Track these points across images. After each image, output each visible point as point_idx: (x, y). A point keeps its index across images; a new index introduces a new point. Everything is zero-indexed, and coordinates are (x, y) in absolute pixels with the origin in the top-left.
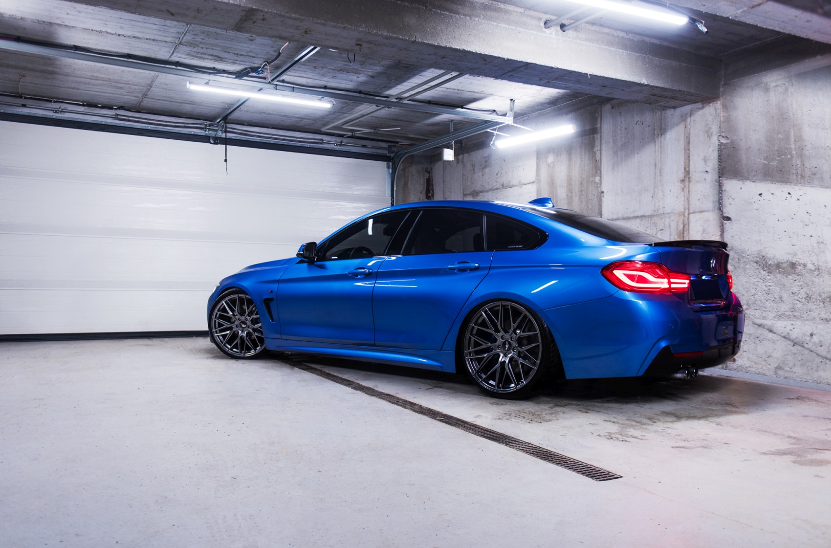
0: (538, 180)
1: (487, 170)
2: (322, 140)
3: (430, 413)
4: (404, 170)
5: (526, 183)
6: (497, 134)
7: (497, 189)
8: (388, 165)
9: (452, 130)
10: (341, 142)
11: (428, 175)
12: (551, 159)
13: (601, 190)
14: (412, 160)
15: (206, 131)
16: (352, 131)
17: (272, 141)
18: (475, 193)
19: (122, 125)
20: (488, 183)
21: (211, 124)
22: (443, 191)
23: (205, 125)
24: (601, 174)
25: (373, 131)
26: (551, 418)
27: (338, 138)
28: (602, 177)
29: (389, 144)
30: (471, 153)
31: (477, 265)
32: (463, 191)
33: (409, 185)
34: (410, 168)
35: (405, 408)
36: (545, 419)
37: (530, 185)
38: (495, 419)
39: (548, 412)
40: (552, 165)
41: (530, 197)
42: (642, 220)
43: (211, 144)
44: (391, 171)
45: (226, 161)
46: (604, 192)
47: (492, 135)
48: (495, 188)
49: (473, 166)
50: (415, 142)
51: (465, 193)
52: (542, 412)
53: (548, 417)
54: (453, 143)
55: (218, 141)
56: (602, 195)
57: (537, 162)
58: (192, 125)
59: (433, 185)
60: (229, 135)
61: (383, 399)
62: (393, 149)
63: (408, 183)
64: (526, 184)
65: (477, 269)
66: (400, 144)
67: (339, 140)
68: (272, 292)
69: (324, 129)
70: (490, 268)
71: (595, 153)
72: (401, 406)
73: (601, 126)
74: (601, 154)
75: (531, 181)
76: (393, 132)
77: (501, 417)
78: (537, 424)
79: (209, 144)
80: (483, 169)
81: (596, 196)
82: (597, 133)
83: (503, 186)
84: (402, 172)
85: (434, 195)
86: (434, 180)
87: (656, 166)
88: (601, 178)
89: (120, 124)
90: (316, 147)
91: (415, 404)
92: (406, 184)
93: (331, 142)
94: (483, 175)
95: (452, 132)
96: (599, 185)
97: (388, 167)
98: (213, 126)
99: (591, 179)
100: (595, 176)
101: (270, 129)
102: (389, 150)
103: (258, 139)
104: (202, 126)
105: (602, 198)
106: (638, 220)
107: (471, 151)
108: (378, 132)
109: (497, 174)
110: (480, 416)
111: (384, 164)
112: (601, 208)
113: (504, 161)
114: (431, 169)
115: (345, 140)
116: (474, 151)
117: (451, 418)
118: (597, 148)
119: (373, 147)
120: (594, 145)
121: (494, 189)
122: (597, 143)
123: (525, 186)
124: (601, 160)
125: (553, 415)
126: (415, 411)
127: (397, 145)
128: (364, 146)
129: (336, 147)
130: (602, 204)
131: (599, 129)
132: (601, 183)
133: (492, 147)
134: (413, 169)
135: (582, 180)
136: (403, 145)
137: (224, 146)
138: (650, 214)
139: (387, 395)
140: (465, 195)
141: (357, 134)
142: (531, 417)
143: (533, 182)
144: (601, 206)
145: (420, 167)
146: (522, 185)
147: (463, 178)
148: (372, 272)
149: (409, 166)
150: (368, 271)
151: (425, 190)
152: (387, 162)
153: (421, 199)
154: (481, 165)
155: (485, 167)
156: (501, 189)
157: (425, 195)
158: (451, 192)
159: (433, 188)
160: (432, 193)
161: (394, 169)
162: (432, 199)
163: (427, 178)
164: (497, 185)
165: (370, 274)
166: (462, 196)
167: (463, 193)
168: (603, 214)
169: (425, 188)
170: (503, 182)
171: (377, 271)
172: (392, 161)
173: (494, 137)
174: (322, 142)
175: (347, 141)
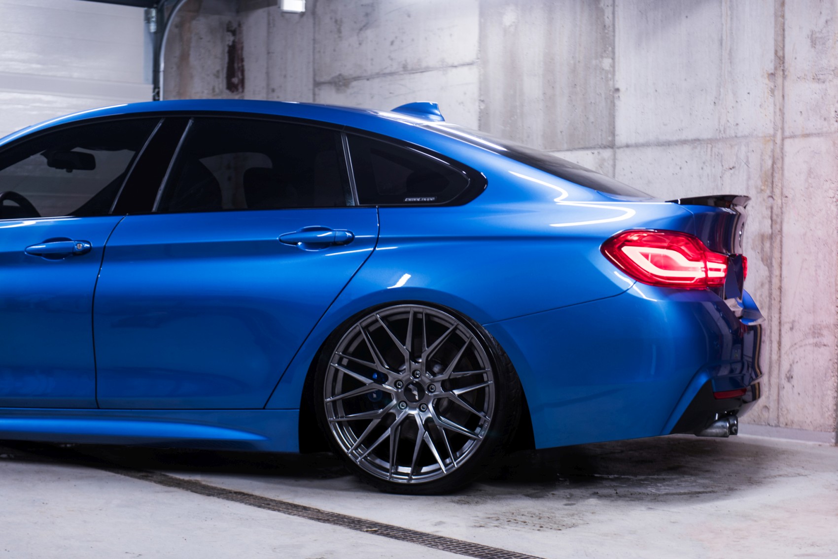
0: (481, 60)
1: (369, 33)
4: (180, 25)
5: (456, 64)
7: (391, 74)
8: (147, 14)
11: (232, 38)
12: (509, 17)
13: (614, 85)
14: (199, 6)
18: (341, 83)
20: (372, 60)
22: (268, 73)
24: (613, 52)
26: (574, 521)
28: (616, 60)
31: (349, 234)
32: (315, 75)
33: (193, 60)
34: (194, 22)
36: (564, 523)
37: (466, 68)
38: (472, 527)
39: (565, 512)
40: (512, 29)
41: (465, 94)
42: (695, 148)
44: (153, 27)
46: (622, 89)
48: (387, 71)
49: (338, 23)
51: (318, 79)
52: (553, 513)
53: (568, 520)
56: (616, 95)
57: (480, 23)
59: (242, 60)
63: (189, 55)
64: (456, 67)
70: (377, 241)
71: (602, 11)
74: (613, 13)
75: (468, 59)
77: (482, 523)
78: (554, 532)
80: (361, 29)
81: (603, 96)
83: (405, 68)
84: (176, 31)
85: (245, 81)
86: (246, 49)
87: (721, 44)
88: (614, 62)
92: (184, 57)
94: (360, 44)
96: (610, 76)
97: (148, 20)
99: (594, 62)
100: (602, 57)
105: (617, 102)
106: (687, 149)
109: (392, 43)
111: (138, 12)
112: (614, 122)
113: (409, 16)
114: (240, 25)
121: (385, 75)
123: (454, 70)
124: (614, 25)
125: (576, 517)
130: (617, 114)
132: (614, 71)
134: (200, 25)
135: (575, 64)
138: (709, 137)
140: (317, 84)
143: (470, 64)
144: (614, 118)
145: (214, 20)
146: (446, 67)
147: (314, 48)
148: (90, 248)
149: (193, 18)
150: (80, 246)
151: (225, 71)
152: (146, 8)
153: (217, 90)
154: (355, 22)
155: (364, 26)
156: (401, 74)
157: (225, 81)
158: (285, 76)
159: (243, 66)
160: (240, 77)
161: (162, 25)
162: (240, 90)
163: (230, 43)
164: (391, 65)
165: (86, 251)
166: (311, 86)
167: (315, 81)
168: (617, 133)
169: (226, 66)
170: (406, 61)
171: (105, 246)
172: (155, 6)
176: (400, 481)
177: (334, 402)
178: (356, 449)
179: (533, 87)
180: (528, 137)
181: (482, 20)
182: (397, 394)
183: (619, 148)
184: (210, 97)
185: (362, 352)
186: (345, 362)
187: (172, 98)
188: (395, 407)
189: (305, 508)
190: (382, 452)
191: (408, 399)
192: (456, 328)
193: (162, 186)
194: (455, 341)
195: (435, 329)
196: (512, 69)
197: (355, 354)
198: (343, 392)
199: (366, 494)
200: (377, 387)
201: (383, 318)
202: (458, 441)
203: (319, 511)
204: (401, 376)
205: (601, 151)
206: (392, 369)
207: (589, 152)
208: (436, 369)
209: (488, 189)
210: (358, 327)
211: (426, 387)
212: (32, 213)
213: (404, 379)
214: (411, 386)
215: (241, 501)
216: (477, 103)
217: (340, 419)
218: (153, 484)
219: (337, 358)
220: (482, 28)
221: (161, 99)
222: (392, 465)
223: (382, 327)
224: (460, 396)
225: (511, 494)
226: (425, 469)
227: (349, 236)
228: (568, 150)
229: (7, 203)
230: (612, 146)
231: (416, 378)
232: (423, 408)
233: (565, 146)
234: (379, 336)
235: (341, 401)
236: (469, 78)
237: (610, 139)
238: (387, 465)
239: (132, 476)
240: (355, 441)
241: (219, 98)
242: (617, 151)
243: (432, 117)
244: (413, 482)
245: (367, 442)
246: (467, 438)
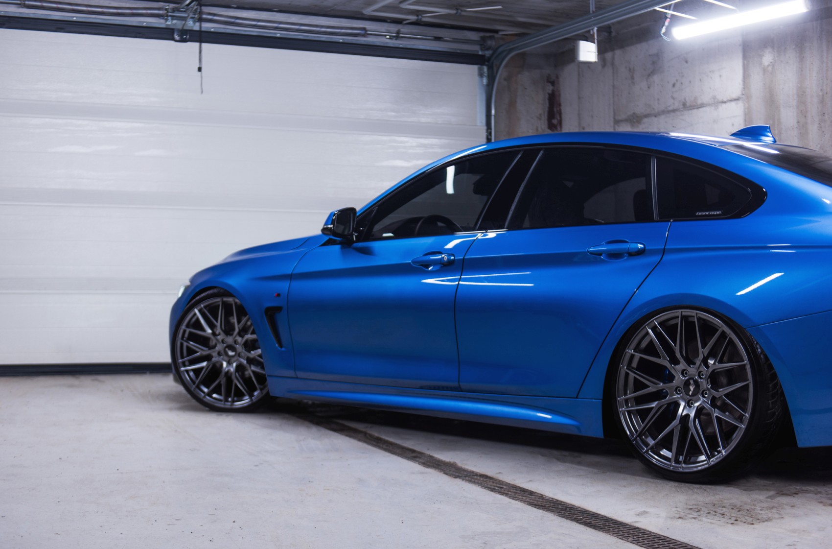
0: (745, 96)
1: (656, 78)
2: (364, 29)
3: (557, 508)
4: (508, 79)
5: (725, 100)
6: (672, 15)
7: (674, 111)
8: (480, 70)
9: (592, 8)
10: (398, 33)
11: (551, 88)
12: (768, 58)
14: (522, 61)
15: (167, 20)
16: (417, 13)
17: (278, 34)
18: (636, 119)
19: (32, 16)
20: (658, 100)
21: (176, 8)
22: (579, 115)
23: (166, 9)
25: (453, 12)
26: (770, 515)
27: (392, 25)
29: (482, 34)
30: (627, 48)
31: (640, 246)
32: (615, 114)
33: (520, 106)
34: (520, 76)
35: (514, 498)
36: (760, 517)
37: (733, 104)
39: (765, 505)
40: (770, 68)
41: (733, 125)
43: (176, 41)
44: (485, 81)
45: (200, 69)
47: (664, 16)
48: (671, 108)
49: (631, 71)
50: (527, 30)
51: (617, 118)
52: (755, 505)
53: (764, 514)
54: (596, 29)
55: (187, 36)
57: (744, 65)
58: (144, 12)
59: (560, 105)
60: (206, 26)
61: (474, 483)
62: (490, 43)
63: (516, 102)
64: (725, 102)
65: (640, 252)
66: (500, 33)
67: (394, 28)
68: (278, 295)
69: (369, 11)
70: (664, 252)
72: (507, 495)
75: (734, 96)
76: (491, 14)
78: (746, 525)
79: (172, 42)
80: (649, 75)
83: (684, 105)
84: (505, 83)
85: (563, 122)
86: (562, 95)
89: (28, 14)
90: (354, 42)
91: (531, 493)
92: (512, 104)
93: (380, 33)
94: (649, 87)
95: (593, 12)
97: (481, 75)
98: (178, 10)
101: (274, 13)
102: (481, 45)
103: (254, 32)
104: (161, 12)
107: (627, 46)
108: (463, 13)
109: (674, 85)
110: (645, 512)
111: (473, 69)
113: (687, 62)
114: (557, 77)
115: (405, 29)
116: (632, 44)
117: (595, 516)
119: (455, 41)
121: (669, 112)
123: (724, 105)
125: (774, 511)
126: (531, 504)
127: (496, 35)
128: (437, 39)
129: (389, 41)
133: (664, 37)
134: (525, 78)
135: (823, 95)
136: (504, 35)
137: (197, 44)
139: (482, 476)
140: (617, 122)
141: (426, 18)
142: (735, 514)
143: (737, 99)
145: (536, 73)
146: (717, 103)
147: (614, 92)
148: (454, 260)
149: (519, 73)
150: (446, 258)
151: (546, 114)
152: (479, 66)
153: (539, 128)
154: (645, 70)
155: (652, 72)
156: (682, 111)
157: (546, 122)
158: (592, 117)
159: (560, 110)
160: (559, 118)
161: (491, 79)
162: (559, 128)
163: (550, 92)
164: (674, 103)
165: (451, 262)
166: (612, 123)
167: (614, 119)
169: (547, 109)
170: (685, 99)
171: (464, 258)
172: (487, 63)
173: (668, 20)
174: (364, 32)
175: (409, 31)
179: (788, 117)
181: (745, 62)
220: (746, 69)
227: (641, 248)
236: (736, 111)
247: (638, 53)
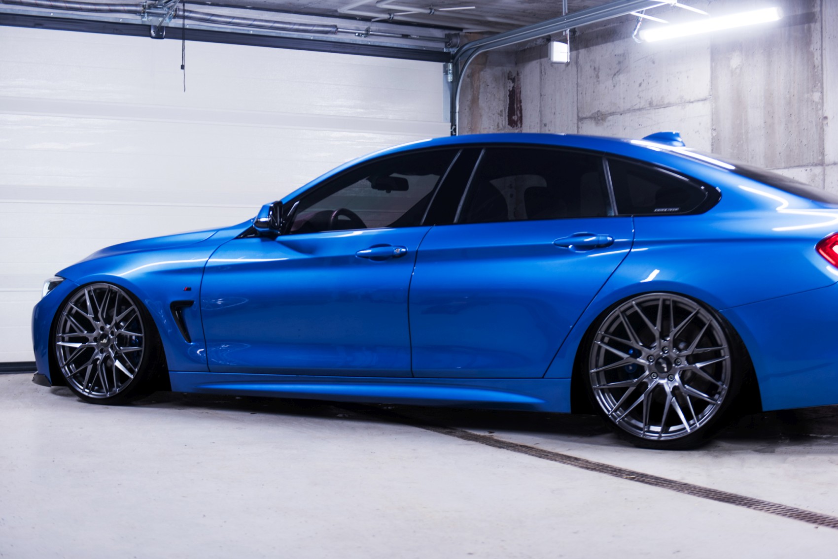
0: (713, 96)
1: (622, 78)
2: (335, 26)
4: (471, 76)
5: (692, 100)
6: (644, 19)
7: (640, 109)
8: (445, 67)
9: (565, 10)
10: (367, 30)
11: (512, 85)
12: (736, 61)
13: (823, 113)
14: (485, 60)
15: (143, 17)
16: (389, 12)
17: (252, 31)
18: (599, 118)
19: (9, 12)
20: (624, 98)
21: (153, 4)
22: (540, 112)
23: (143, 6)
24: (822, 87)
25: (427, 11)
27: (361, 22)
28: (825, 93)
29: (447, 32)
30: (592, 48)
31: (609, 239)
32: (578, 112)
33: (482, 103)
34: (482, 73)
37: (700, 103)
40: (738, 71)
41: (700, 124)
43: (153, 38)
44: (450, 78)
45: (183, 67)
46: (830, 117)
47: (637, 19)
48: (636, 107)
49: (596, 70)
50: (493, 29)
51: (580, 115)
54: (568, 32)
55: (162, 33)
56: (825, 122)
57: (712, 67)
58: (122, 8)
59: (521, 102)
60: (189, 24)
62: (454, 40)
63: (478, 98)
64: (692, 102)
66: (464, 31)
67: (363, 26)
68: (189, 289)
69: (344, 10)
71: (812, 54)
73: (821, 11)
74: (822, 55)
75: (702, 96)
76: (462, 13)
79: (149, 39)
80: (615, 75)
81: (814, 123)
82: (816, 22)
83: (651, 104)
84: (468, 80)
85: (523, 118)
86: (522, 93)
88: (823, 95)
89: (5, 9)
90: (324, 39)
92: (475, 101)
93: (349, 31)
94: (614, 86)
95: (566, 14)
97: (446, 72)
98: (155, 7)
99: (806, 96)
100: (813, 91)
101: (248, 10)
102: (446, 43)
103: (229, 29)
104: (138, 9)
105: (825, 128)
107: (593, 45)
108: (436, 13)
109: (640, 85)
111: (437, 67)
112: (823, 144)
113: (654, 63)
114: (518, 74)
115: (374, 27)
116: (597, 44)
118: (815, 46)
119: (422, 38)
120: (810, 40)
121: (635, 110)
122: (816, 37)
123: (691, 105)
124: (822, 65)
127: (461, 33)
128: (405, 36)
129: (358, 38)
130: (825, 138)
131: (818, 15)
132: (823, 102)
133: (636, 40)
134: (487, 75)
135: (790, 98)
136: (470, 33)
137: (181, 41)
140: (580, 119)
141: (398, 17)
143: (705, 100)
144: (823, 141)
145: (498, 70)
146: (684, 103)
147: (577, 90)
148: (406, 253)
149: (481, 70)
150: (398, 251)
151: (507, 110)
152: (444, 63)
153: (501, 126)
154: (610, 69)
155: (618, 72)
156: (648, 110)
157: (507, 119)
158: (555, 114)
159: (521, 106)
160: (519, 115)
161: (457, 76)
162: (519, 125)
163: (511, 89)
164: (640, 102)
165: (402, 254)
166: (576, 121)
167: (578, 116)
168: (825, 153)
169: (507, 106)
170: (651, 98)
171: (417, 251)
172: (451, 61)
173: (640, 23)
174: (336, 30)
175: (378, 28)
176: (652, 438)
177: (597, 373)
178: (615, 411)
179: (755, 117)
180: (752, 158)
181: (713, 64)
182: (649, 366)
183: (828, 165)
184: (496, 132)
185: (621, 331)
186: (606, 340)
187: (466, 133)
188: (647, 377)
189: (576, 459)
190: (637, 414)
191: (658, 370)
192: (698, 313)
193: (462, 203)
194: (697, 323)
195: (681, 313)
196: (738, 102)
197: (614, 333)
198: (605, 365)
199: (624, 448)
200: (632, 360)
201: (638, 304)
202: (700, 405)
203: (587, 461)
204: (652, 351)
205: (813, 168)
206: (644, 346)
207: (803, 169)
208: (682, 346)
209: (722, 201)
210: (617, 311)
211: (673, 361)
212: (361, 226)
213: (655, 354)
214: (661, 360)
215: (526, 453)
216: (710, 132)
217: (602, 387)
218: (456, 439)
219: (600, 337)
220: (713, 70)
221: (457, 134)
222: (645, 425)
223: (636, 312)
224: (701, 368)
225: (742, 449)
226: (672, 429)
227: (610, 241)
228: (785, 168)
229: (341, 217)
230: (822, 164)
231: (664, 353)
232: (671, 379)
233: (783, 165)
234: (634, 319)
235: (603, 372)
236: (703, 111)
237: (820, 158)
238: (641, 425)
239: (439, 432)
240: (615, 405)
241: (503, 132)
242: (826, 167)
243: (675, 143)
244: (662, 439)
245: (625, 405)
246: (708, 403)
247: (603, 53)
